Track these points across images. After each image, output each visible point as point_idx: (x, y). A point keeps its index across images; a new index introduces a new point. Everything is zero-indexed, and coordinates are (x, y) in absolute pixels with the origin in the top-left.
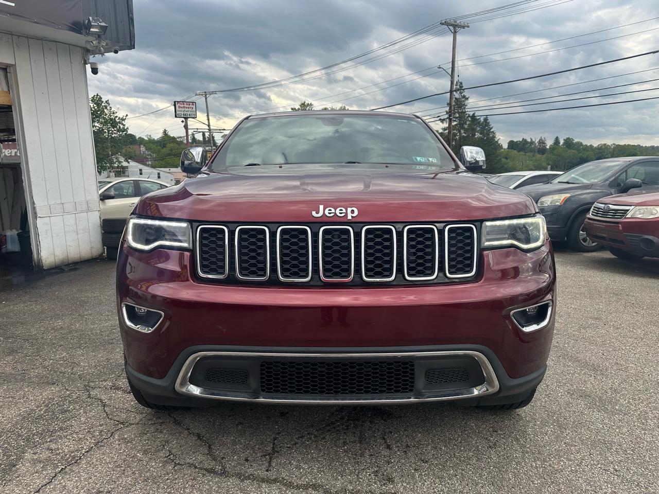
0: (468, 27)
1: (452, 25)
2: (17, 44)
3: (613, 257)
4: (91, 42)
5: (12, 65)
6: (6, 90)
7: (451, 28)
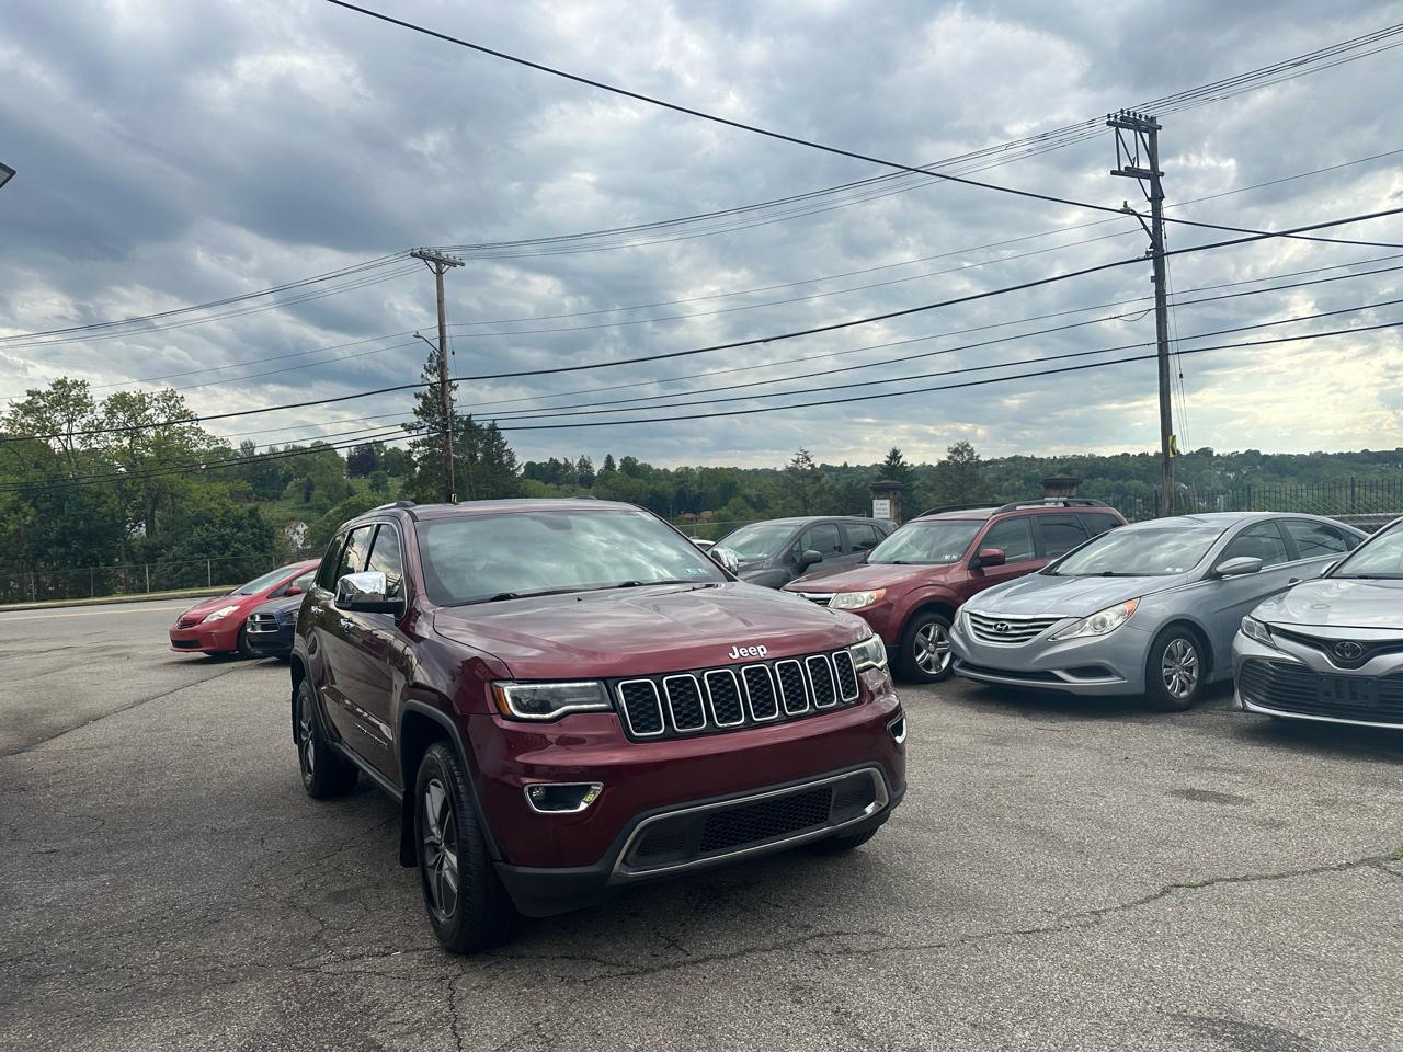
1: (433, 259)
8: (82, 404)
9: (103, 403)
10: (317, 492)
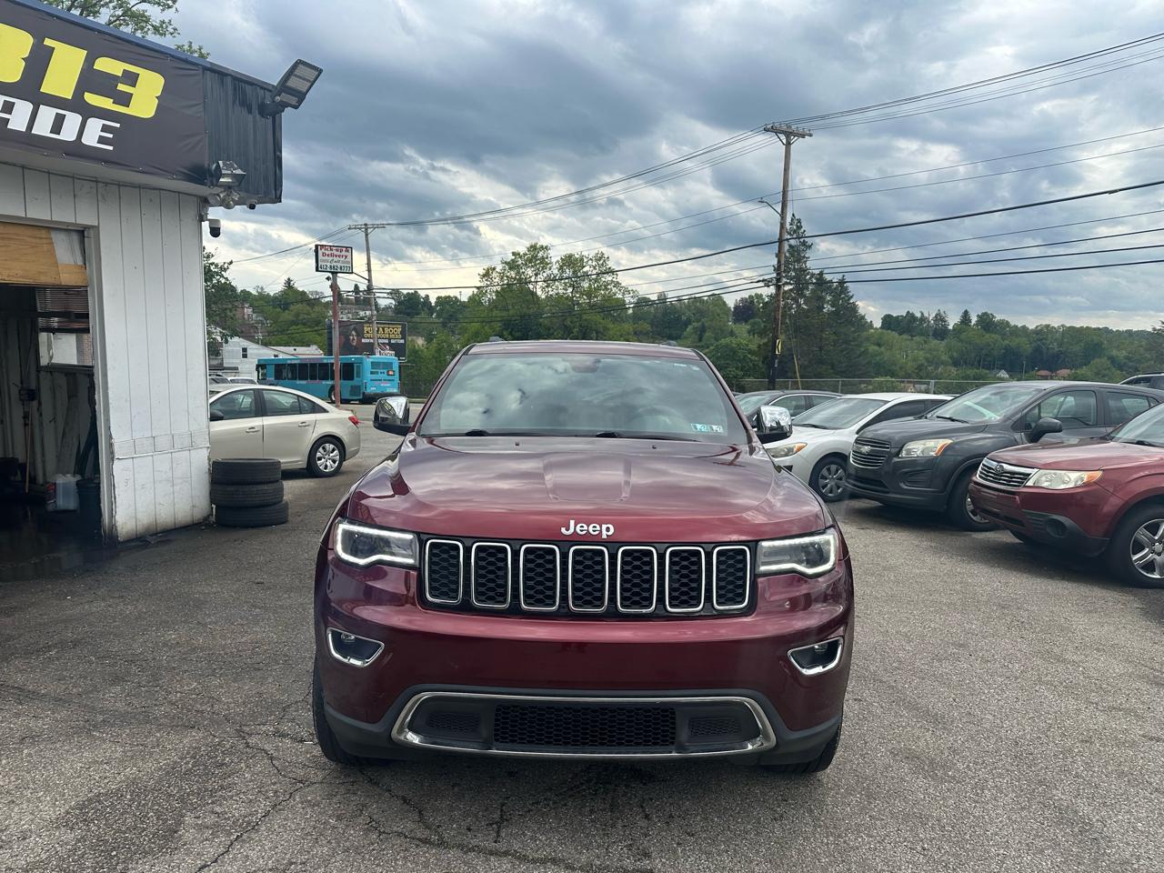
0: (811, 135)
1: (783, 132)
2: (103, 196)
3: (1017, 541)
4: (218, 195)
5: (93, 227)
6: (80, 262)
7: (783, 138)
8: (544, 263)
9: (558, 261)
10: (707, 334)
